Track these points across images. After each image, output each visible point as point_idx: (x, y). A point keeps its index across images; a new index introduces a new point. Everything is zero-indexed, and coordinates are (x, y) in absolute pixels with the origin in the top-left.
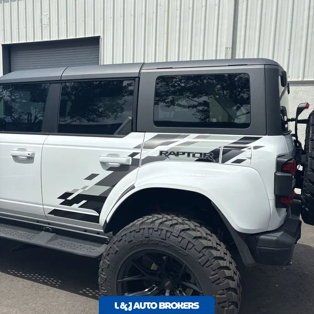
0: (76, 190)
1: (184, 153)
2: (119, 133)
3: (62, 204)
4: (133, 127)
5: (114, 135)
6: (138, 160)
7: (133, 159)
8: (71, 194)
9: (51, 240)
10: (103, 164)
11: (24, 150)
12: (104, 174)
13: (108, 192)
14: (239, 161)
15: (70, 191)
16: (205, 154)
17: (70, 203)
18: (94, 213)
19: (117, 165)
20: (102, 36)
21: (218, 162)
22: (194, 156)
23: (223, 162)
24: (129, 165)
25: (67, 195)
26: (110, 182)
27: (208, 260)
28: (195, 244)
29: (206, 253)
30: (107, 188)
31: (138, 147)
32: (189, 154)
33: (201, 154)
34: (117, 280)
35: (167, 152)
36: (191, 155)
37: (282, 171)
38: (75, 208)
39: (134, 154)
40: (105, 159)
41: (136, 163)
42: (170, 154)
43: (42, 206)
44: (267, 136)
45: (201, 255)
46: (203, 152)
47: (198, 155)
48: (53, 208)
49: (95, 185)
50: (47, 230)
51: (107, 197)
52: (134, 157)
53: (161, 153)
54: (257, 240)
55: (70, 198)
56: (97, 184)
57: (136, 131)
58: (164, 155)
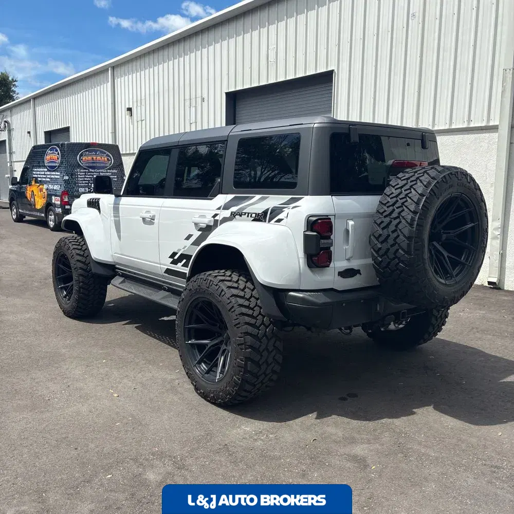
0: (179, 250)
1: (245, 213)
3: (171, 263)
5: (208, 197)
6: (218, 221)
7: (214, 220)
8: (177, 254)
9: (163, 298)
10: (196, 225)
11: (149, 212)
14: (279, 221)
15: (176, 251)
16: (259, 214)
17: (175, 262)
19: (204, 226)
20: (336, 71)
23: (269, 221)
24: (211, 226)
25: (174, 254)
27: (233, 306)
28: (227, 292)
29: (233, 301)
31: (219, 209)
32: (248, 214)
33: (256, 214)
34: (184, 325)
35: (235, 213)
36: (250, 215)
37: (311, 230)
38: (180, 267)
39: (216, 215)
41: (216, 224)
42: (237, 214)
43: (159, 265)
44: (309, 196)
47: (254, 215)
48: (166, 267)
49: (191, 245)
50: (165, 289)
52: (215, 218)
53: (231, 214)
54: (286, 296)
55: (176, 258)
57: (222, 194)
58: (233, 216)
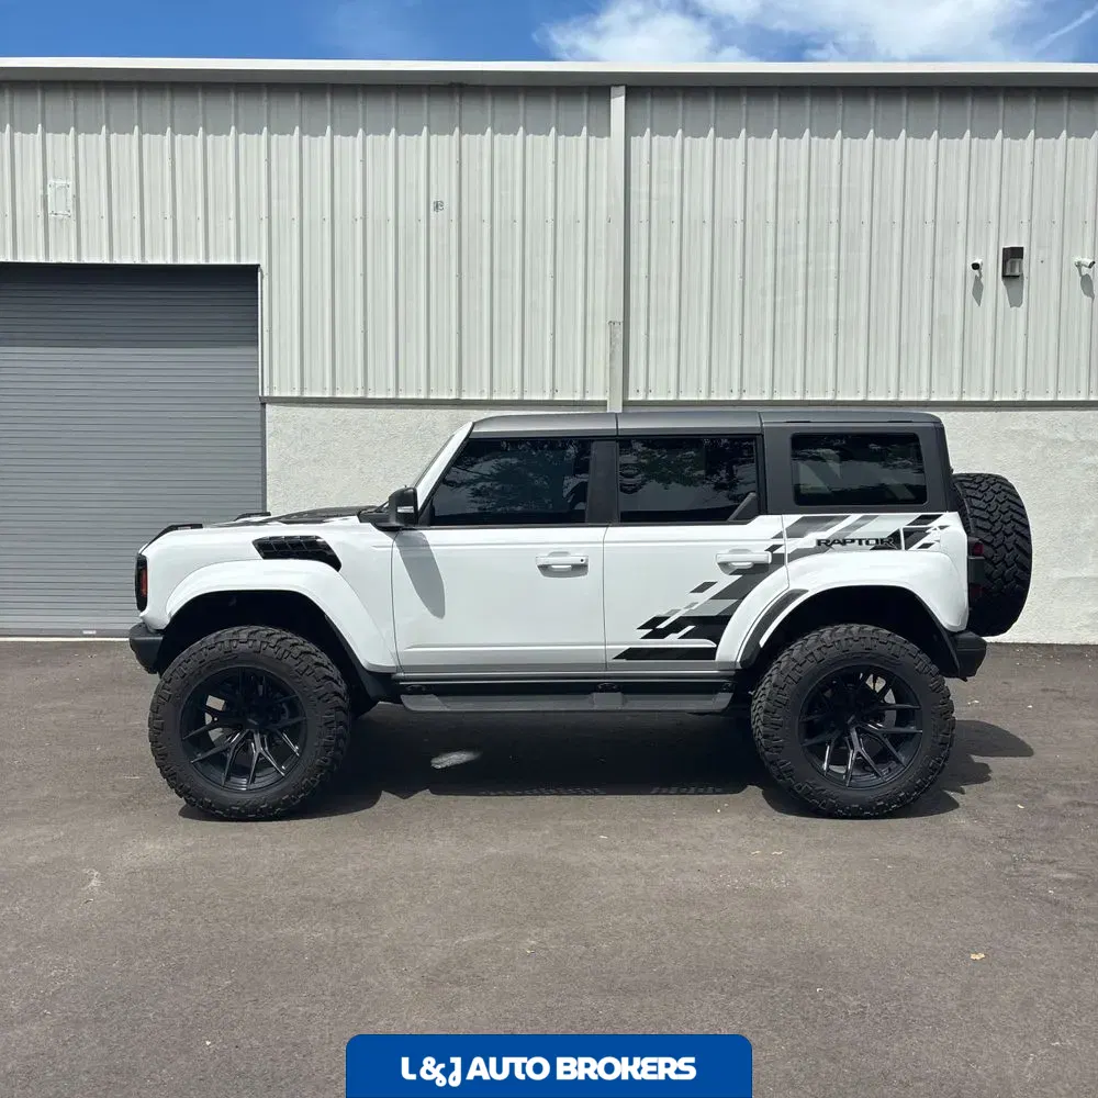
0: (677, 611)
1: (853, 541)
2: (737, 518)
3: (646, 637)
4: (762, 508)
6: (783, 555)
7: (773, 555)
8: (665, 618)
10: (724, 565)
11: (565, 553)
12: (726, 580)
13: (734, 608)
14: (926, 546)
15: (662, 613)
16: (882, 540)
17: (662, 634)
18: (707, 644)
19: (747, 565)
20: (264, 266)
21: (900, 548)
22: (867, 543)
23: (907, 548)
24: (768, 564)
25: (657, 620)
26: (737, 592)
30: (732, 601)
31: (779, 536)
32: (860, 541)
33: (877, 540)
35: (828, 541)
36: (864, 542)
37: (973, 555)
38: (673, 641)
40: (725, 558)
41: (779, 561)
42: (834, 542)
43: (603, 647)
45: (916, 660)
46: (879, 537)
47: (874, 542)
48: (627, 647)
49: (712, 598)
51: (731, 617)
52: (775, 552)
53: (819, 542)
55: (662, 626)
56: (714, 598)
57: (767, 514)
58: (824, 546)
